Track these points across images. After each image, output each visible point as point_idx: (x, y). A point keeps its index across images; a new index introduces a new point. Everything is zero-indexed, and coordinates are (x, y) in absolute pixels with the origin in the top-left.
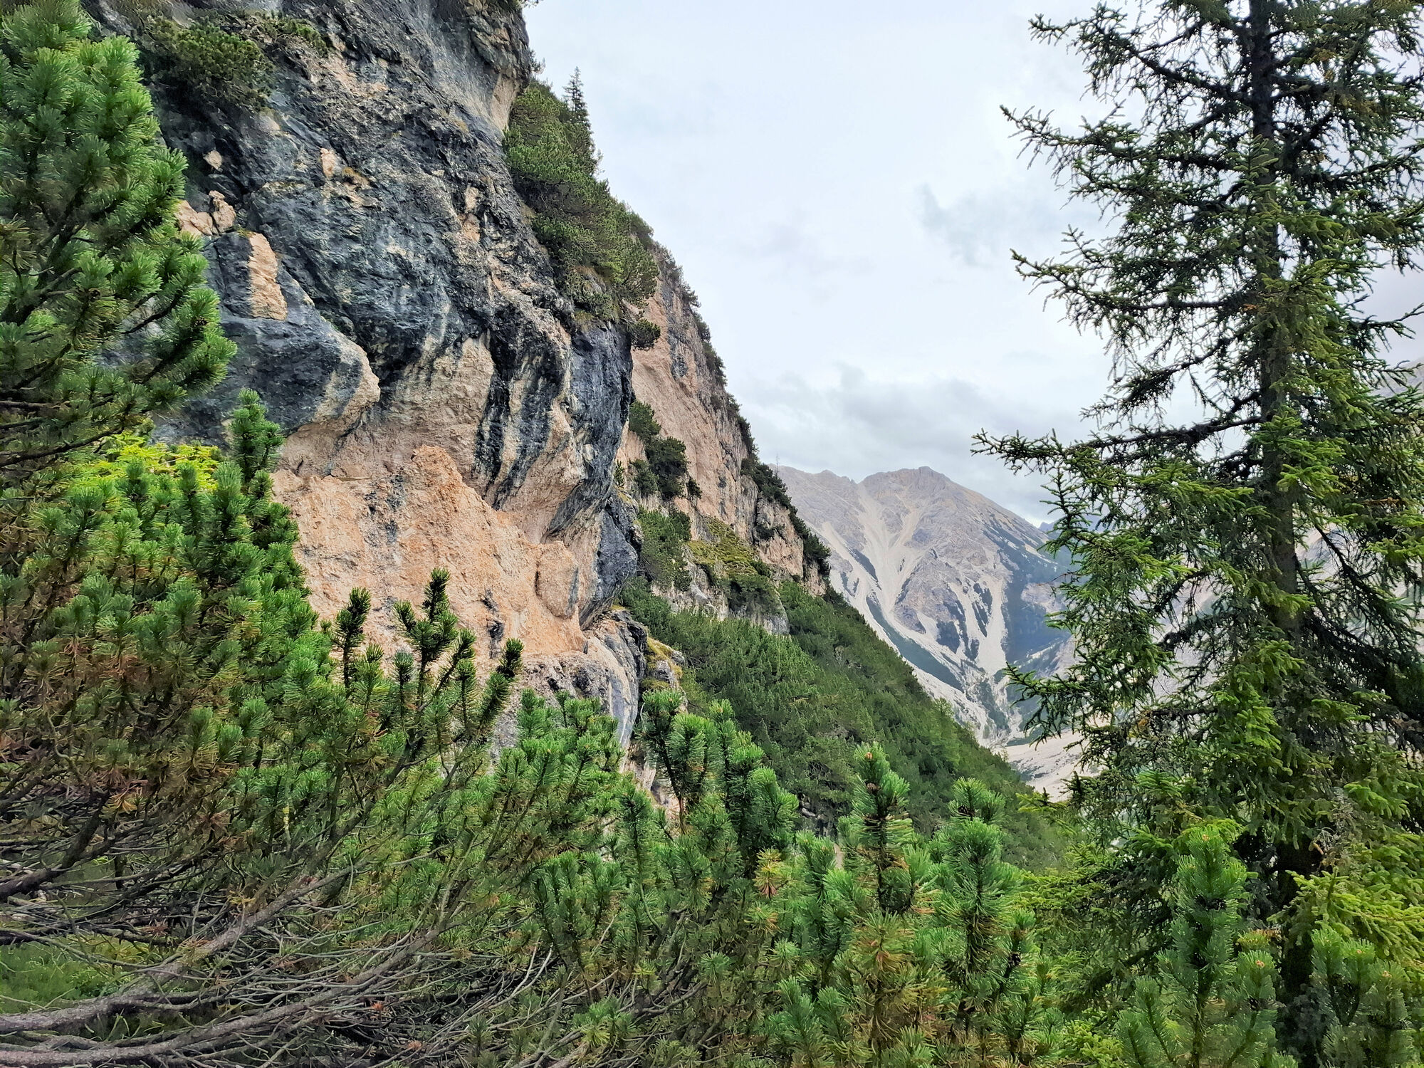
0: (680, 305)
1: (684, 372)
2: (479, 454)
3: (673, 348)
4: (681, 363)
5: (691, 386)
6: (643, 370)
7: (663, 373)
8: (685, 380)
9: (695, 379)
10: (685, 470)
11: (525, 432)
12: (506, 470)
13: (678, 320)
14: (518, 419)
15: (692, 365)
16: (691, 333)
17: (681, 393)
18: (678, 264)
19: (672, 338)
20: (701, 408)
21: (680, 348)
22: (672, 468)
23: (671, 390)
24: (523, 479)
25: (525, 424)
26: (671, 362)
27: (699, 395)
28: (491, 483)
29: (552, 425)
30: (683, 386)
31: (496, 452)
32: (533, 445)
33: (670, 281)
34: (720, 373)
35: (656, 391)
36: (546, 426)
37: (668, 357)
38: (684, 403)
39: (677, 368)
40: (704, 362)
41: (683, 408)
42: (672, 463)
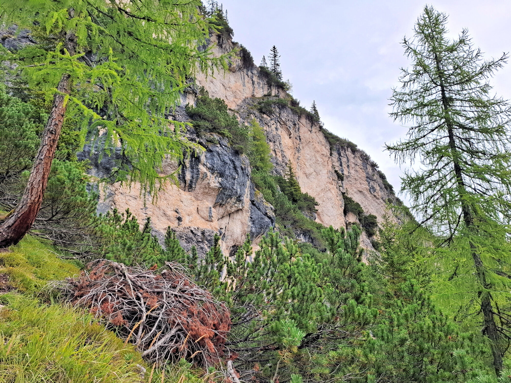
0: (370, 168)
1: (375, 191)
2: (179, 178)
3: (369, 183)
4: (373, 188)
5: (378, 195)
6: (358, 192)
7: (366, 192)
8: (375, 194)
9: (380, 193)
10: (377, 225)
11: (192, 172)
12: (188, 182)
13: (370, 173)
14: (190, 169)
15: (378, 188)
16: (376, 177)
17: (375, 198)
18: (368, 155)
19: (368, 180)
20: (384, 203)
21: (372, 183)
22: (371, 225)
23: (370, 198)
24: (195, 185)
25: (192, 170)
26: (369, 188)
27: (382, 198)
28: (185, 186)
29: (200, 170)
30: (375, 196)
31: (184, 178)
32: (195, 176)
33: (365, 161)
34: (392, 190)
35: (364, 199)
36: (198, 171)
37: (367, 187)
38: (377, 202)
39: (372, 190)
40: (383, 186)
41: (376, 204)
42: (371, 223)
